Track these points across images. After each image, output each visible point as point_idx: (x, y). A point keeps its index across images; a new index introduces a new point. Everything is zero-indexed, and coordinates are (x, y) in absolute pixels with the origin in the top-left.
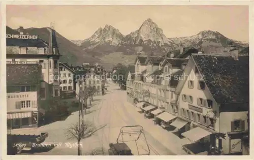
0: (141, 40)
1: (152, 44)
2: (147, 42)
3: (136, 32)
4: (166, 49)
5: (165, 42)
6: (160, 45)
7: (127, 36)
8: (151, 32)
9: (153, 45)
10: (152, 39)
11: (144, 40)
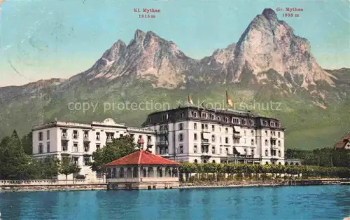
0: (247, 73)
1: (279, 82)
2: (265, 77)
3: (229, 48)
4: (323, 96)
5: (318, 78)
6: (305, 84)
7: (204, 61)
8: (275, 49)
9: (284, 86)
10: (280, 69)
11: (257, 71)
